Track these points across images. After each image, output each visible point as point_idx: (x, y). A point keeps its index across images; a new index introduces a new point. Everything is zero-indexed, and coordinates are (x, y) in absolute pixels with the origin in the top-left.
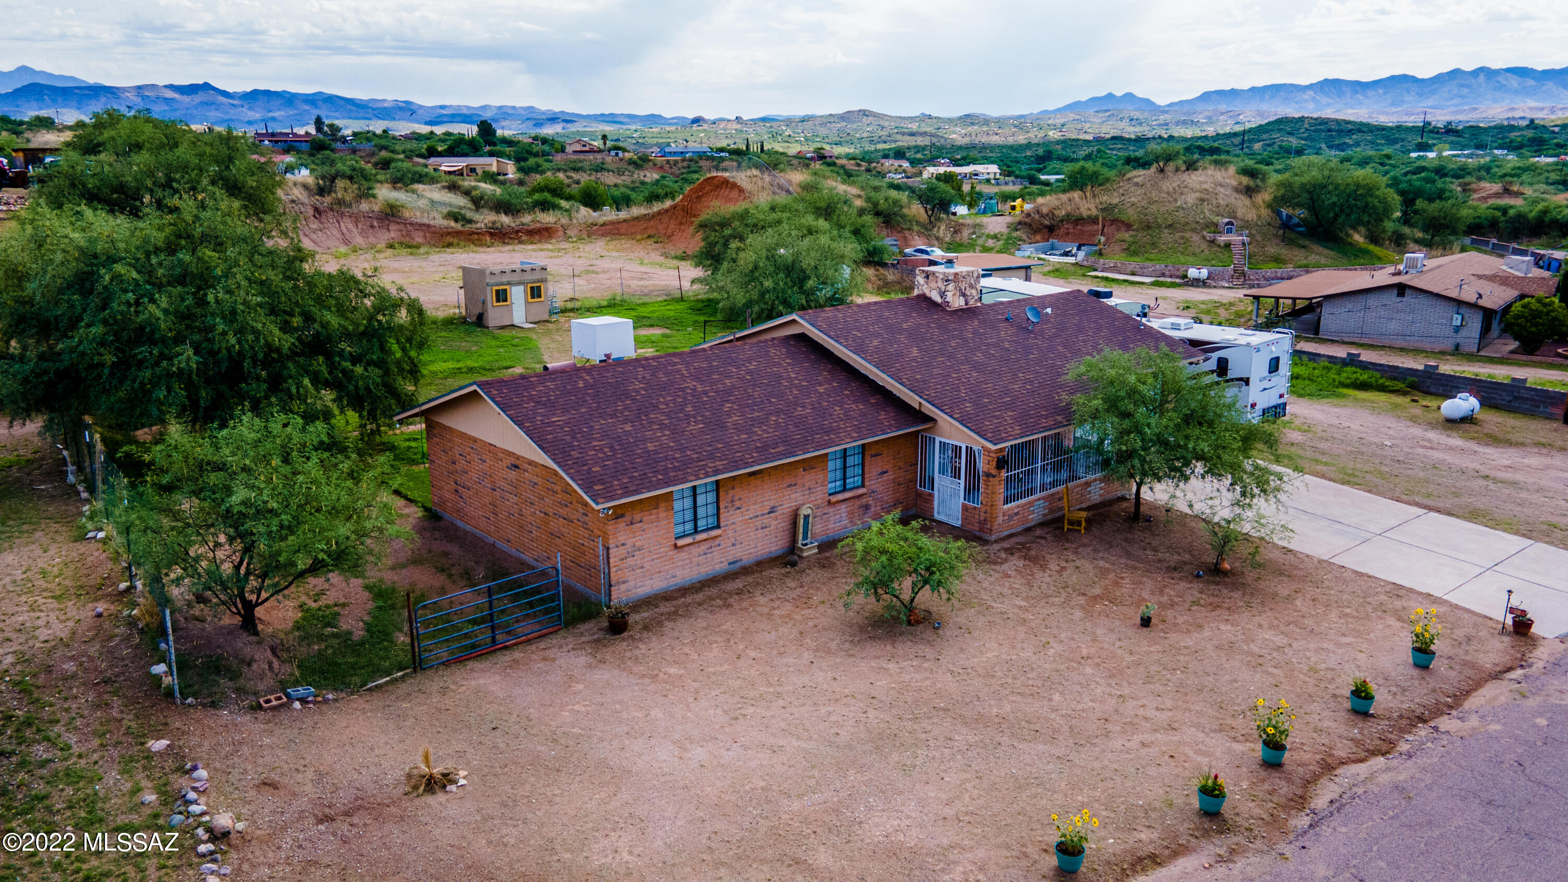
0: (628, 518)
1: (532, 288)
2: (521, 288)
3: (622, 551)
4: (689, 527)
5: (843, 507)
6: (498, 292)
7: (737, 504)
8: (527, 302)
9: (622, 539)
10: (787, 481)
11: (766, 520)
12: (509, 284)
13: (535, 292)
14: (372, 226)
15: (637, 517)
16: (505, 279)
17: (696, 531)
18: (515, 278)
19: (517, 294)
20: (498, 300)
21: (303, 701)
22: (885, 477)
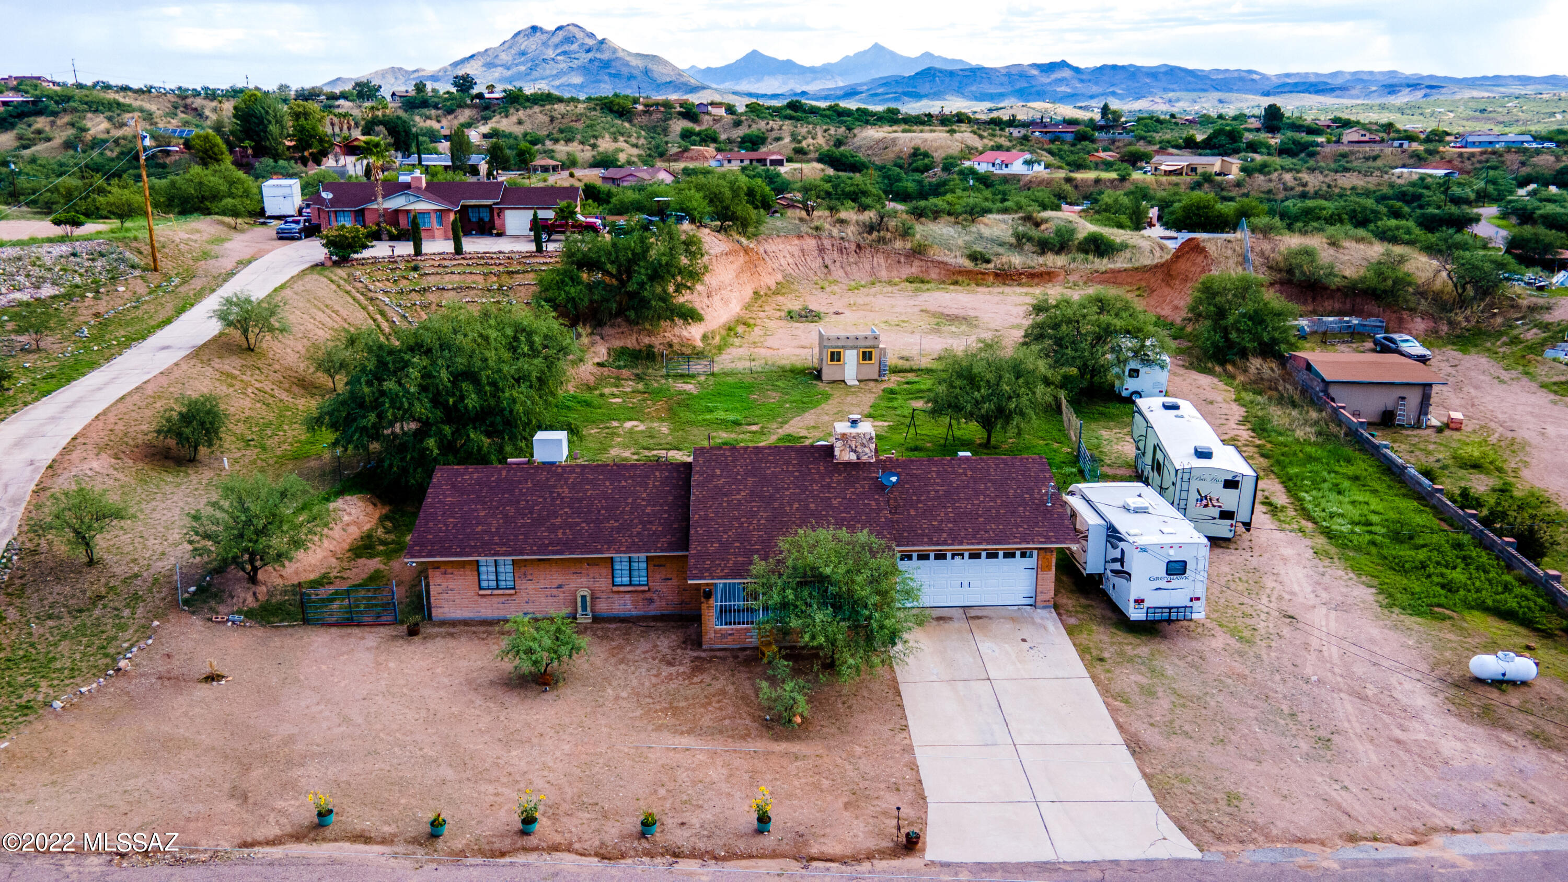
0: (442, 570)
1: (864, 353)
2: (854, 352)
3: (439, 589)
4: (493, 584)
5: (628, 596)
6: (832, 353)
7: (529, 577)
8: (858, 363)
9: (438, 582)
10: (573, 570)
11: (555, 592)
12: (843, 347)
13: (867, 356)
14: (899, 262)
15: (449, 571)
16: (840, 344)
17: (498, 588)
18: (850, 343)
19: (851, 357)
20: (832, 360)
21: (234, 622)
22: (669, 583)
